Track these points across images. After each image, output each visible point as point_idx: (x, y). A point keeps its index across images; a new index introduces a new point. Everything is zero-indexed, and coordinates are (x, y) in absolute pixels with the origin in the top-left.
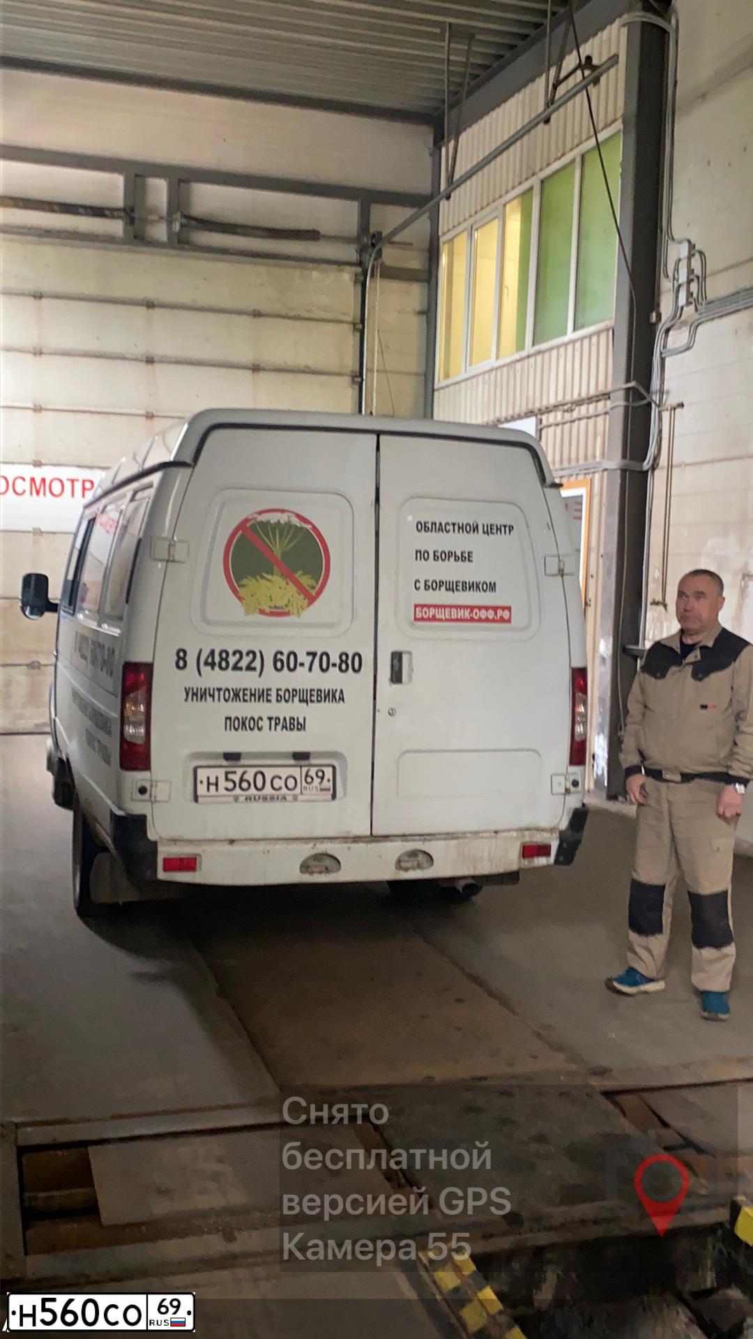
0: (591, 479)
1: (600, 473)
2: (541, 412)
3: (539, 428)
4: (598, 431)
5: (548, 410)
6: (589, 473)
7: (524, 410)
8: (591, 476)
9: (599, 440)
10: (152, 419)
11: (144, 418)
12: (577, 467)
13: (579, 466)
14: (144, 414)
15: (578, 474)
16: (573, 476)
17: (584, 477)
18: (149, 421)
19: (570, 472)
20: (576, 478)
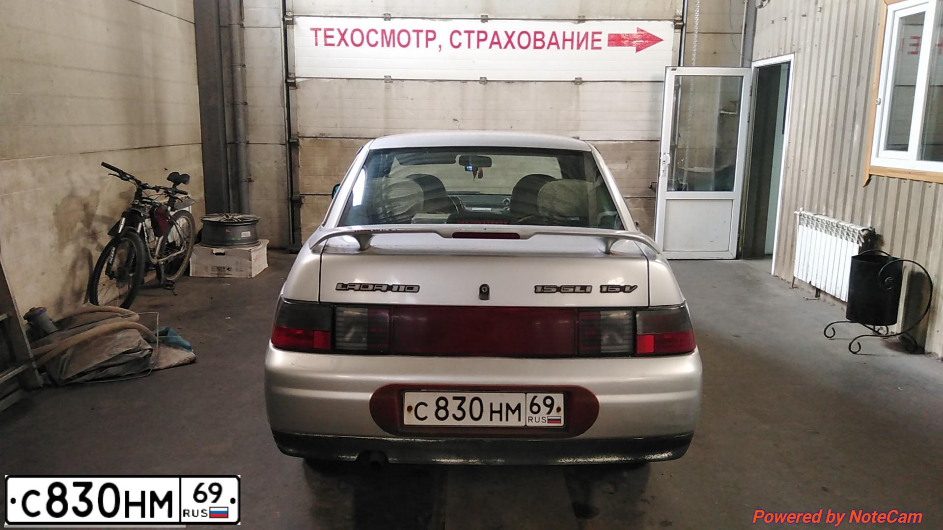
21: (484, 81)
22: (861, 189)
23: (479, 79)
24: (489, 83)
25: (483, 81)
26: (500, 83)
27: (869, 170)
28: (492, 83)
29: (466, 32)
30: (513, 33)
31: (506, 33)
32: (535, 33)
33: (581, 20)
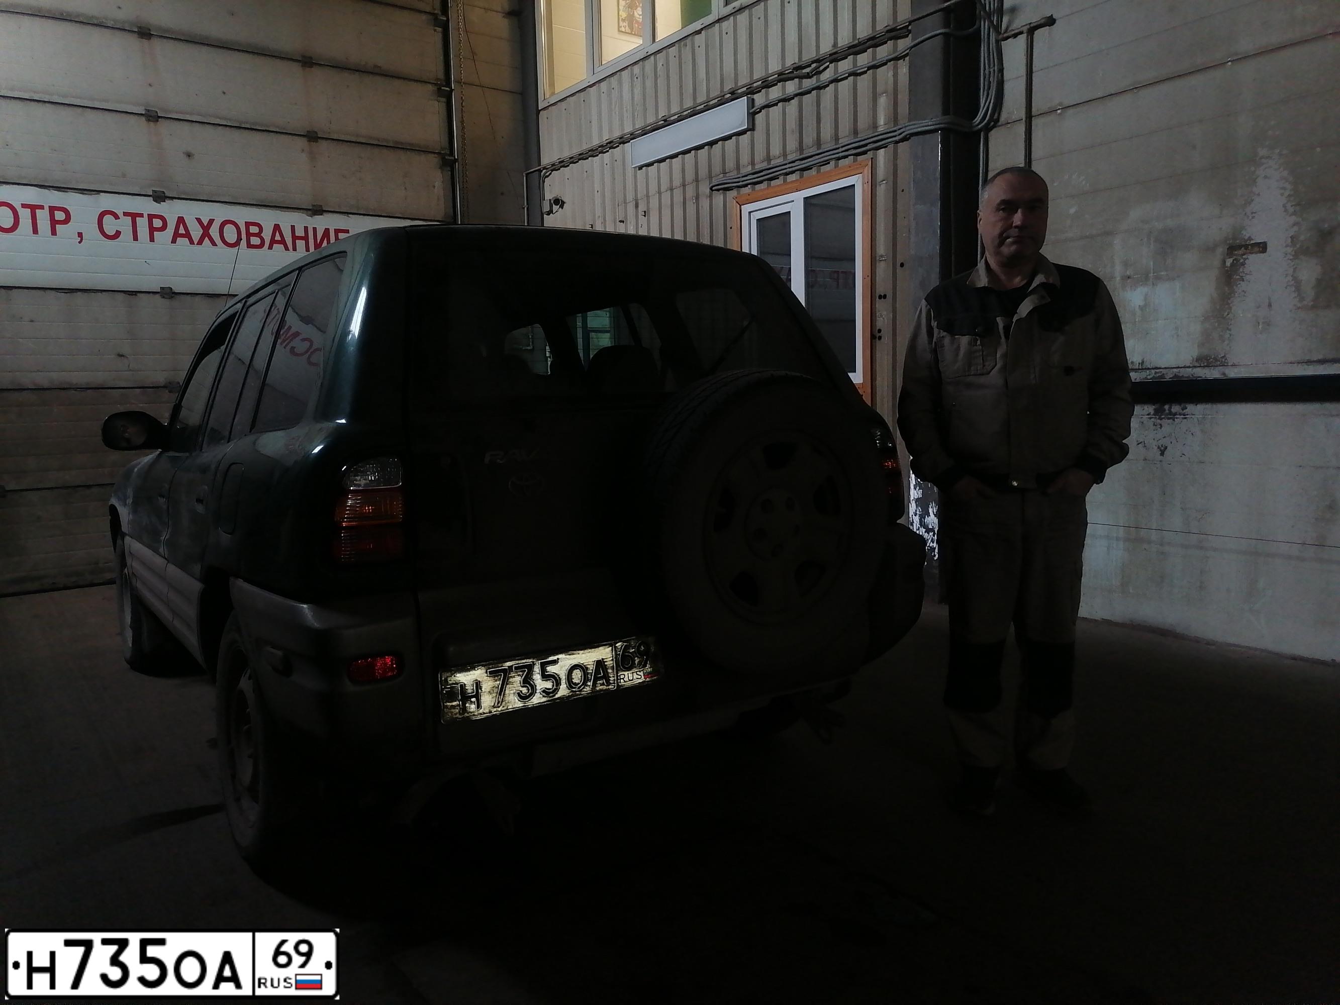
0: (872, 158)
1: (891, 146)
2: (751, 91)
3: (751, 111)
4: (880, 89)
5: (767, 84)
6: (865, 153)
7: (716, 92)
8: (870, 154)
9: (883, 101)
10: (158, 121)
11: (143, 119)
12: (838, 148)
13: (842, 147)
14: (144, 113)
15: (839, 159)
16: (829, 163)
17: (855, 161)
18: (152, 124)
19: (822, 160)
20: (836, 166)
21: (168, 293)
23: (159, 291)
24: (178, 297)
25: (166, 294)
26: (197, 298)
28: (183, 297)
29: (125, 214)
30: (211, 222)
31: (199, 220)
32: (248, 224)
33: (317, 211)
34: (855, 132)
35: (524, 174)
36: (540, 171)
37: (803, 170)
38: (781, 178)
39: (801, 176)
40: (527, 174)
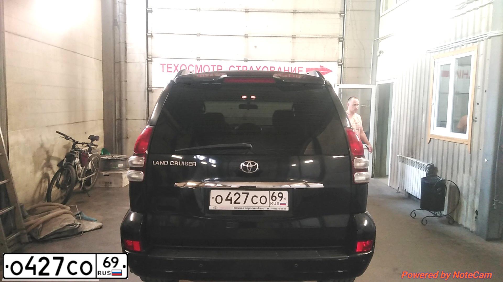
0: (478, 45)
1: (485, 40)
4: (484, 15)
6: (476, 42)
8: (478, 43)
10: (247, 37)
11: (244, 37)
12: (467, 40)
13: (469, 39)
14: (244, 35)
15: (468, 44)
16: (464, 45)
17: (473, 45)
18: (246, 38)
19: (462, 44)
20: (466, 46)
22: (427, 145)
27: (430, 136)
29: (237, 66)
30: (260, 67)
31: (256, 67)
32: (271, 67)
33: (293, 61)
34: (474, 33)
35: (373, 41)
36: (378, 39)
37: (455, 47)
38: (448, 50)
39: (455, 50)
40: (374, 41)
